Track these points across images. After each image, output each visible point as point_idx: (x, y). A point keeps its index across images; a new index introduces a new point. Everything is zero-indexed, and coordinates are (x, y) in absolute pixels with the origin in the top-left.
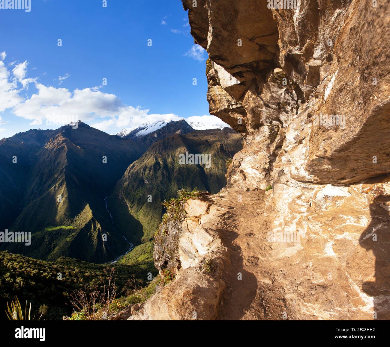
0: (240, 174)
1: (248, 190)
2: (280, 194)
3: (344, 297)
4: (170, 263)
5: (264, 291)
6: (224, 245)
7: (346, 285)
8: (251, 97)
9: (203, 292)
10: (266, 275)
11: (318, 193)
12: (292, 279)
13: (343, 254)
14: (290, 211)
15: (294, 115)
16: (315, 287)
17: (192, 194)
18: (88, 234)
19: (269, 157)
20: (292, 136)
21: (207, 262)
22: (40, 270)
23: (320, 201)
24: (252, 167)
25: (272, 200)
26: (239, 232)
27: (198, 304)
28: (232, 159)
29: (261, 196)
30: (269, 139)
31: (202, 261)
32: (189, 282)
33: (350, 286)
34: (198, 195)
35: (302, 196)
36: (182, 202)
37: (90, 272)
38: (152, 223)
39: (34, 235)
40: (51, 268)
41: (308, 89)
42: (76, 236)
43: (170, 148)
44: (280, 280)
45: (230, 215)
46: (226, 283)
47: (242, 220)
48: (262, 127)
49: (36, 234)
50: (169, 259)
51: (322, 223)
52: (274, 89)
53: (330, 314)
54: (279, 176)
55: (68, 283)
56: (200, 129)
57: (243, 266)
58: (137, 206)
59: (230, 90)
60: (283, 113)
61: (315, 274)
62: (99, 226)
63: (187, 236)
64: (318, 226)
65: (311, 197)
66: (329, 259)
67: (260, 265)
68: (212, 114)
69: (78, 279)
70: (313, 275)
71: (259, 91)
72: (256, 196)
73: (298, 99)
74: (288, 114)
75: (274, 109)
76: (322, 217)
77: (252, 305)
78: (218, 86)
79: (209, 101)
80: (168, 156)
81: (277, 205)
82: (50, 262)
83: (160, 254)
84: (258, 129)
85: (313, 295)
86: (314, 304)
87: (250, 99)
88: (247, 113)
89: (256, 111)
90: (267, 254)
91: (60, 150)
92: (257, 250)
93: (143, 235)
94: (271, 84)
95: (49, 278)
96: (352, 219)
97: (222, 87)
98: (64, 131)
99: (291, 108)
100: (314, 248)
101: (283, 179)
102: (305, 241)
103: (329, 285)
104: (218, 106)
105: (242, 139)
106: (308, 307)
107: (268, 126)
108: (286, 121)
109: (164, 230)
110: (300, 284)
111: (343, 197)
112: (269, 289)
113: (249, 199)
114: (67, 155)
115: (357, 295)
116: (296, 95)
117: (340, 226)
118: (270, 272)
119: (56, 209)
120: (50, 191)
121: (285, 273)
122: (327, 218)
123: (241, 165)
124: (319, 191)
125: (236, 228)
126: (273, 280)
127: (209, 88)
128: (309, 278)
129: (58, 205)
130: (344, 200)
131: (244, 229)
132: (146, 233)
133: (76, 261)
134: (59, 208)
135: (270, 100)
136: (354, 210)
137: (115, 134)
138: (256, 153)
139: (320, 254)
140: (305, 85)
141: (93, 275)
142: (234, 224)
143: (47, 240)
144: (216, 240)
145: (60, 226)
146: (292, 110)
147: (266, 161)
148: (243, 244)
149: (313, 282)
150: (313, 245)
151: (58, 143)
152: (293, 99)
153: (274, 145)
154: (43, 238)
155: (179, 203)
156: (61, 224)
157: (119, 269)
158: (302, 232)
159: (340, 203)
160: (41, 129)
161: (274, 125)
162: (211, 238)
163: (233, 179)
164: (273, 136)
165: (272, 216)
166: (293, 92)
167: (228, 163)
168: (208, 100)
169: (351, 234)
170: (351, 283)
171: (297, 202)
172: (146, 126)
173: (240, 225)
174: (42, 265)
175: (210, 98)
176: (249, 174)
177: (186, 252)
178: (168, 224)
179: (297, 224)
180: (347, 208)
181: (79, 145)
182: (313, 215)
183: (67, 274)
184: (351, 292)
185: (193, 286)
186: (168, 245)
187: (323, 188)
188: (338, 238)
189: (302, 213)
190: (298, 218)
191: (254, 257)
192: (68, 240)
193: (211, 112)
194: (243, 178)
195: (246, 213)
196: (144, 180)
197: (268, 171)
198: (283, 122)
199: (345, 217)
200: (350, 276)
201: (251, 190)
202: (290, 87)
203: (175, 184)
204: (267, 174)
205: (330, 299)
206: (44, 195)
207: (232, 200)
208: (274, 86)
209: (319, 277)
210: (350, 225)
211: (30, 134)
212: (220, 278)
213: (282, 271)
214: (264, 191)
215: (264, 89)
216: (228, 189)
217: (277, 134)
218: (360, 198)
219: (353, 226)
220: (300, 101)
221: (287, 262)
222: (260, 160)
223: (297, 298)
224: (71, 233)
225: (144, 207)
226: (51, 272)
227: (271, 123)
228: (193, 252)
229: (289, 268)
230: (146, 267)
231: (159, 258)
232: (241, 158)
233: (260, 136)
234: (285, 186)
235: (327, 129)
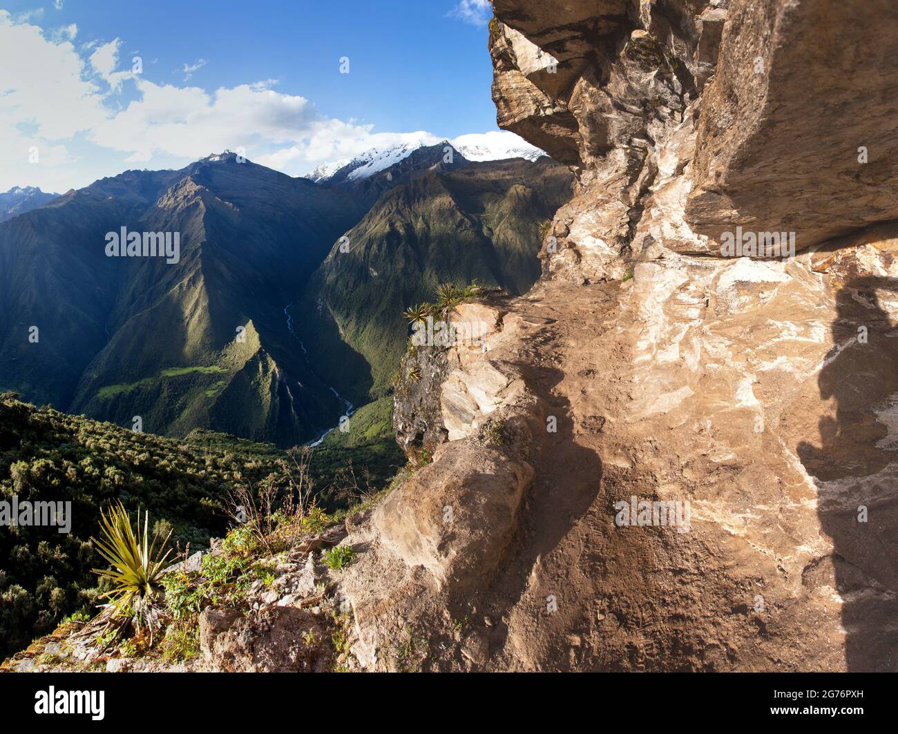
0: (568, 251)
1: (586, 282)
2: (646, 284)
3: (773, 484)
4: (429, 436)
5: (614, 483)
6: (531, 393)
7: (778, 462)
8: (586, 90)
9: (485, 482)
10: (620, 451)
11: (721, 276)
12: (671, 456)
13: (773, 401)
14: (667, 319)
15: (676, 125)
16: (717, 469)
17: (466, 293)
18: (252, 383)
19: (628, 212)
20: (671, 165)
21: (495, 426)
22: (152, 454)
23: (726, 293)
24: (594, 235)
25: (631, 299)
26: (565, 370)
27: (475, 504)
28: (552, 220)
29: (613, 293)
30: (627, 175)
31: (486, 425)
32: (457, 465)
33: (785, 464)
34: (478, 294)
35: (689, 284)
36: (445, 310)
37: (263, 461)
38: (390, 356)
39: (139, 385)
40: (176, 452)
41: (702, 69)
42: (226, 386)
43: (418, 201)
44: (647, 459)
45: (548, 334)
46: (536, 470)
47: (572, 343)
48: (612, 152)
49: (142, 382)
50: (425, 428)
51: (730, 339)
52: (634, 74)
53: (744, 518)
54: (645, 248)
55: (211, 481)
56: (480, 159)
57: (573, 436)
58: (357, 324)
59: (538, 78)
60: (654, 121)
61: (717, 443)
62: (273, 366)
63: (456, 378)
64: (723, 346)
65: (708, 287)
66: (747, 413)
67: (608, 433)
68: (503, 128)
69: (231, 475)
70: (712, 446)
71: (603, 77)
72: (602, 294)
73: (683, 92)
74: (664, 122)
75: (635, 114)
76: (731, 325)
77: (591, 509)
78: (514, 72)
79: (496, 102)
80: (416, 217)
81: (642, 309)
82: (172, 439)
83: (406, 420)
84: (604, 155)
85: (711, 485)
86: (713, 501)
87: (584, 95)
88: (580, 124)
89: (599, 120)
90: (621, 410)
91: (190, 210)
92: (601, 403)
93: (372, 384)
94: (626, 62)
95: (172, 470)
96: (793, 327)
97: (523, 73)
98: (197, 172)
99: (669, 111)
100: (715, 391)
101: (652, 252)
102: (698, 378)
103: (745, 463)
104: (515, 111)
105: (572, 180)
106: (701, 508)
107: (624, 148)
108: (660, 138)
109: (412, 370)
110: (687, 465)
111: (775, 284)
112: (625, 478)
113: (588, 300)
114: (205, 219)
115: (800, 479)
116: (679, 84)
117: (769, 344)
118: (627, 445)
119: (185, 332)
120: (172, 294)
121: (658, 445)
122: (740, 328)
123: (572, 231)
124: (724, 271)
125: (560, 362)
126: (634, 460)
127: (495, 76)
128: (705, 453)
129: (188, 324)
130: (776, 289)
131: (576, 363)
132: (377, 379)
133: (227, 437)
134: (191, 328)
135: (625, 96)
136: (797, 309)
137: (303, 176)
138: (601, 206)
139: (727, 404)
140: (696, 61)
141: (268, 465)
142: (556, 353)
143: (165, 394)
144: (515, 383)
145: (192, 365)
146: (672, 114)
147: (622, 221)
148: (573, 392)
149: (712, 459)
150: (714, 385)
151: (185, 197)
152: (673, 92)
153: (638, 186)
154: (158, 391)
155: (440, 311)
156: (195, 361)
157: (328, 458)
158: (692, 361)
159: (769, 296)
160: (150, 170)
161: (637, 147)
162: (503, 380)
163: (554, 261)
164: (634, 168)
165: (634, 332)
166: (672, 77)
167: (544, 229)
168: (494, 100)
169: (792, 359)
170: (789, 456)
171: (679, 297)
172: (369, 159)
173: (567, 354)
174: (155, 445)
175: (497, 96)
176: (587, 249)
177: (456, 410)
178: (419, 356)
179: (681, 344)
180: (783, 305)
181: (230, 199)
182: (712, 324)
183: (208, 463)
184: (787, 475)
185: (466, 473)
186: (421, 400)
187: (731, 266)
188: (762, 369)
189: (691, 320)
190: (684, 333)
191: (595, 417)
192: (210, 396)
193: (501, 124)
194: (576, 257)
195: (581, 331)
196: (368, 270)
197: (625, 241)
198: (655, 140)
199: (779, 324)
200: (787, 443)
201: (592, 282)
202: (667, 67)
203: (433, 274)
204: (624, 247)
205: (746, 489)
206: (158, 303)
207: (552, 306)
208: (633, 66)
209: (724, 448)
210: (789, 342)
211: (126, 179)
212: (525, 459)
213: (650, 442)
214: (620, 282)
215: (612, 74)
216: (544, 284)
217: (642, 164)
218: (810, 283)
219: (795, 342)
220: (687, 95)
221: (661, 423)
222: (610, 220)
223: (681, 492)
224: (216, 381)
225: (369, 326)
226: (176, 458)
227: (630, 142)
228: (470, 408)
229: (665, 434)
230: (383, 450)
231: (404, 428)
232: (569, 218)
233: (609, 171)
234: (657, 267)
235: (721, 128)
